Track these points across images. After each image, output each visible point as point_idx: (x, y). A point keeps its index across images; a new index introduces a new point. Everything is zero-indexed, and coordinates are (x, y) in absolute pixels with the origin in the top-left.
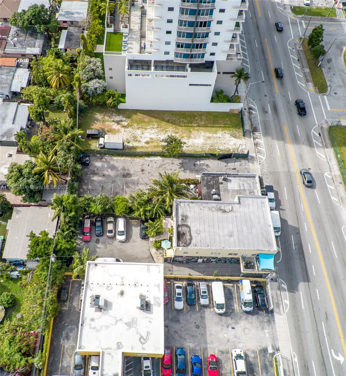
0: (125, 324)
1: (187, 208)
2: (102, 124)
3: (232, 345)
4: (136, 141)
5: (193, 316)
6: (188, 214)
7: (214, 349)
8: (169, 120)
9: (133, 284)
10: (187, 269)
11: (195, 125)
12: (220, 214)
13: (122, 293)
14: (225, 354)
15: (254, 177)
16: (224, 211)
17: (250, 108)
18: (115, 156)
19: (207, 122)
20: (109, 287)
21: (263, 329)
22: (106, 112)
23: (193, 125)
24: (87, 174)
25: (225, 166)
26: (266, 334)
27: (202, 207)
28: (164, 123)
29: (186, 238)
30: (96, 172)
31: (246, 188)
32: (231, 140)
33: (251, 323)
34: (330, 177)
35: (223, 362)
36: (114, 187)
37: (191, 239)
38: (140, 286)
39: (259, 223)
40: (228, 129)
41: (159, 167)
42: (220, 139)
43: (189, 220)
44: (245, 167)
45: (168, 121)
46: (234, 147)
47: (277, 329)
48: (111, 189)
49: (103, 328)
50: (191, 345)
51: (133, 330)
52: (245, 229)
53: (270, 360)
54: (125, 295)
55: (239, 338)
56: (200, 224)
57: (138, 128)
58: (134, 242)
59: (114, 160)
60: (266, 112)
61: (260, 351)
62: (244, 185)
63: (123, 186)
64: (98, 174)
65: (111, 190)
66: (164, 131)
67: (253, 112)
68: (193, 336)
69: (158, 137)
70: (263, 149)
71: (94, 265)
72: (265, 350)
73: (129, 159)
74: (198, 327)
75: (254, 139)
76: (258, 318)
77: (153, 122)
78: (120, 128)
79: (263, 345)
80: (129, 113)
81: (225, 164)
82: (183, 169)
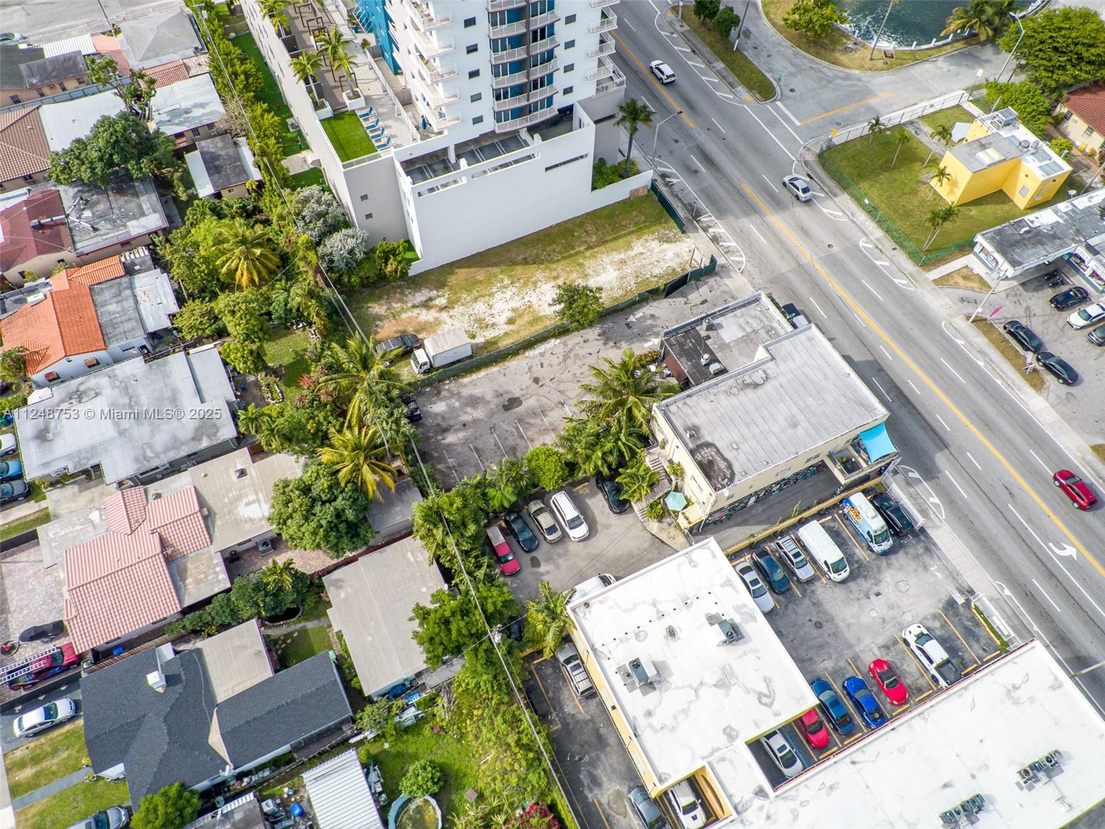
0: (714, 688)
1: (686, 409)
2: (394, 322)
3: (894, 626)
4: (487, 327)
5: (799, 610)
6: (695, 421)
7: (870, 650)
8: (525, 259)
9: (682, 605)
10: (735, 529)
11: (582, 249)
12: (750, 393)
13: (672, 633)
14: (892, 649)
15: (757, 300)
16: (756, 386)
17: (664, 176)
18: (463, 377)
19: (600, 233)
20: (640, 635)
21: (926, 568)
22: (388, 294)
23: (578, 249)
24: (429, 438)
25: (686, 303)
26: (935, 576)
27: (712, 397)
28: (519, 270)
29: (719, 469)
30: (444, 425)
31: (756, 326)
32: (664, 251)
33: (901, 568)
34: (871, 246)
35: (899, 664)
36: (500, 439)
37: (730, 466)
38: (696, 602)
39: (827, 378)
40: (646, 231)
41: (565, 360)
42: (643, 256)
43: (703, 432)
44: (721, 289)
45: (525, 262)
46: (678, 260)
47: (949, 556)
48: (496, 445)
49: (680, 718)
50: (829, 664)
51: (735, 691)
52: (810, 400)
53: (969, 616)
54: (679, 633)
55: (898, 607)
56: (727, 429)
57: (475, 300)
58: (608, 527)
59: (465, 386)
60: (696, 172)
61: (945, 609)
62: (748, 323)
63: (517, 429)
64: (451, 426)
65: (499, 448)
66: (531, 285)
67: (672, 180)
68: (821, 647)
69: (526, 300)
70: (733, 244)
71: (583, 608)
72: (951, 604)
73: (494, 369)
74: (819, 625)
75: (705, 230)
76: (906, 553)
77: (495, 276)
78: (437, 315)
79: (943, 597)
80: (438, 277)
81: (682, 300)
82: (611, 344)
